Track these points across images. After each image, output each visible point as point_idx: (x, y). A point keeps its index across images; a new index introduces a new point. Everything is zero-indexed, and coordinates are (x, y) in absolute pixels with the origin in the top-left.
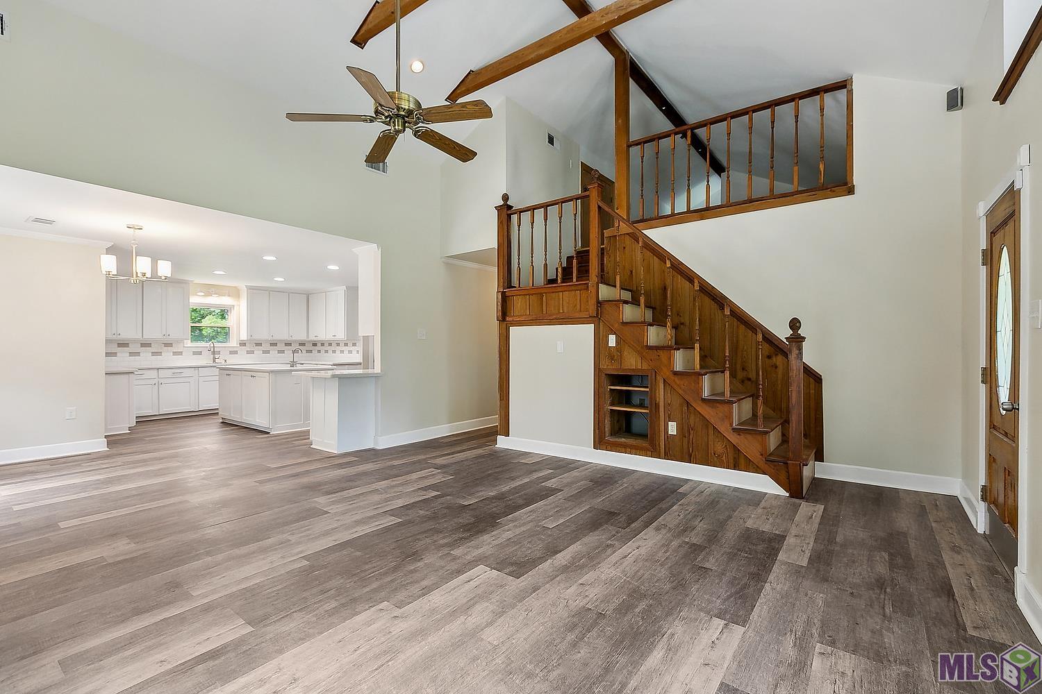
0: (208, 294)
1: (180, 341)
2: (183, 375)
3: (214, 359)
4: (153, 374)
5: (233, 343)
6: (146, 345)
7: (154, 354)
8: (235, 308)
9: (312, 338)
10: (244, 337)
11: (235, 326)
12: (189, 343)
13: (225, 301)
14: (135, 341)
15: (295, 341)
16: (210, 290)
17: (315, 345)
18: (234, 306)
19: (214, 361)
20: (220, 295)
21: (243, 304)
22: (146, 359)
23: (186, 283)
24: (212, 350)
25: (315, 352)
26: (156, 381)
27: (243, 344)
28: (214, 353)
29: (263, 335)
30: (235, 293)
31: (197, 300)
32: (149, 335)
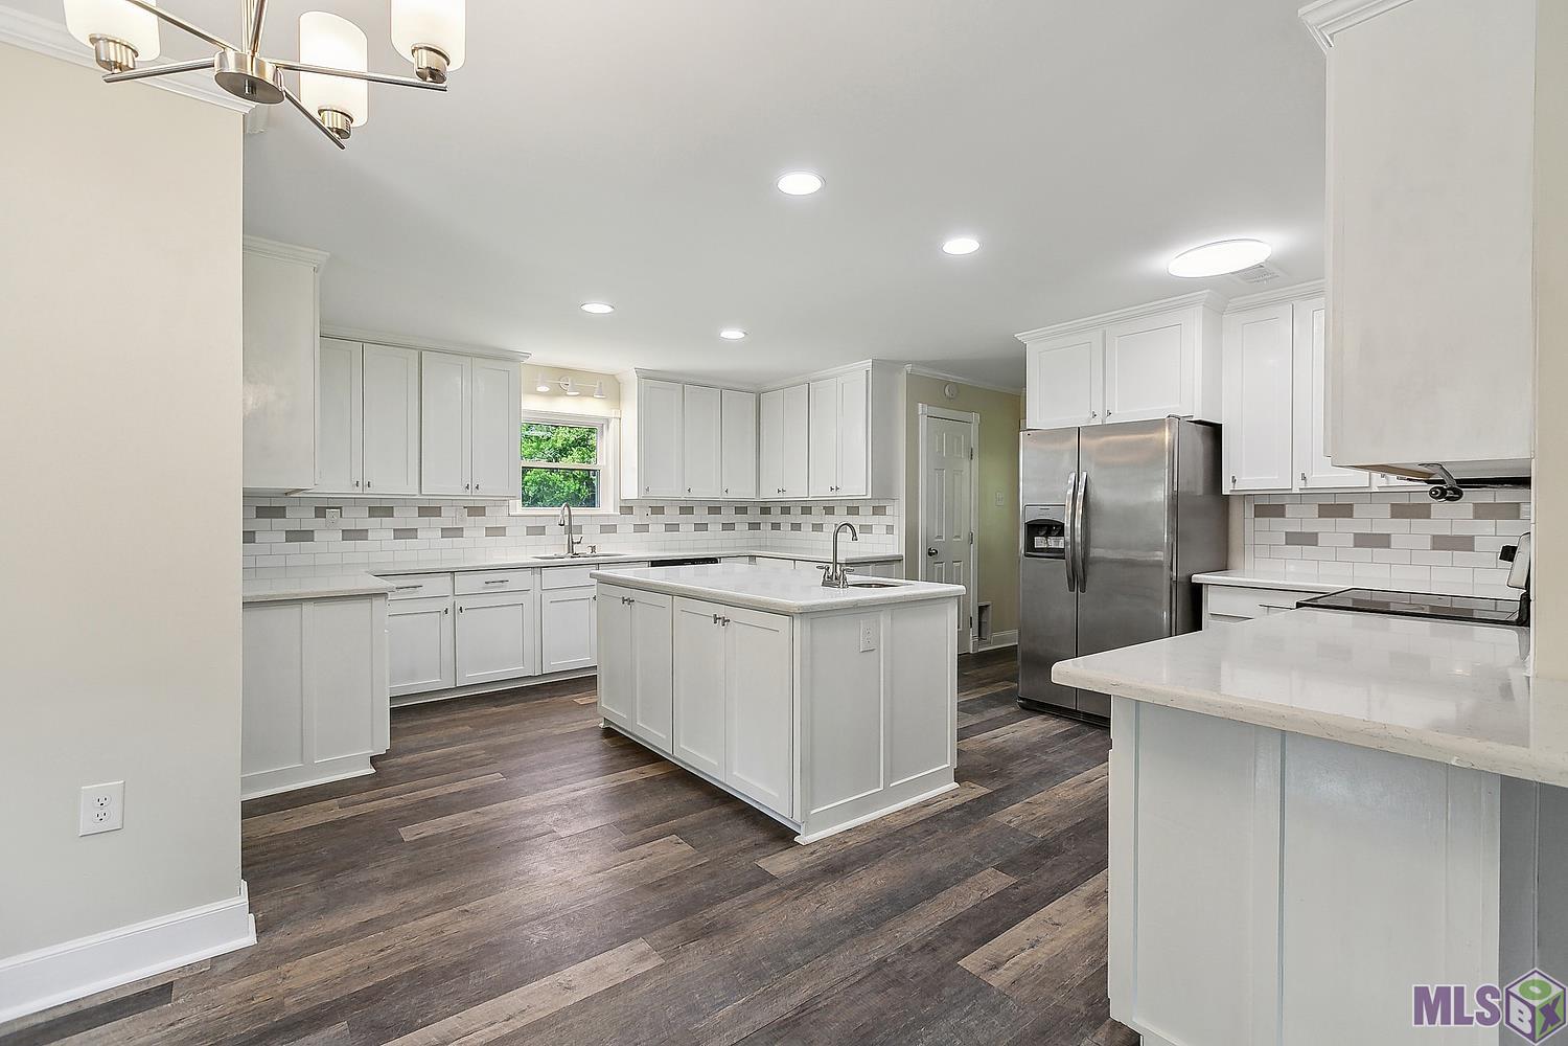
0: (558, 392)
1: (503, 501)
2: (508, 587)
3: (571, 544)
4: (441, 585)
5: (607, 505)
6: (429, 511)
7: (447, 532)
8: (611, 425)
9: (769, 493)
10: (631, 491)
11: (611, 468)
12: (517, 507)
13: (588, 408)
14: (405, 501)
15: (729, 502)
16: (563, 380)
17: (765, 511)
18: (608, 420)
19: (571, 549)
20: (585, 393)
21: (630, 413)
22: (429, 547)
23: (513, 360)
24: (566, 524)
25: (766, 528)
26: (447, 604)
27: (626, 509)
28: (570, 530)
29: (670, 489)
30: (610, 387)
31: (534, 405)
32: (437, 485)
